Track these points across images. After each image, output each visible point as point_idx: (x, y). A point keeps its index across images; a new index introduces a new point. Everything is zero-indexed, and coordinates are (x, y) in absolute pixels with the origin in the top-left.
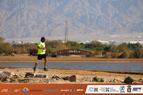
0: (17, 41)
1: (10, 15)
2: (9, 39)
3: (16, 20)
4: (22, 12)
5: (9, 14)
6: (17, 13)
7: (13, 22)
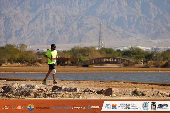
0: (42, 48)
1: (34, 17)
2: (32, 46)
3: (41, 23)
4: (47, 14)
5: (32, 16)
6: (41, 15)
7: (37, 25)
